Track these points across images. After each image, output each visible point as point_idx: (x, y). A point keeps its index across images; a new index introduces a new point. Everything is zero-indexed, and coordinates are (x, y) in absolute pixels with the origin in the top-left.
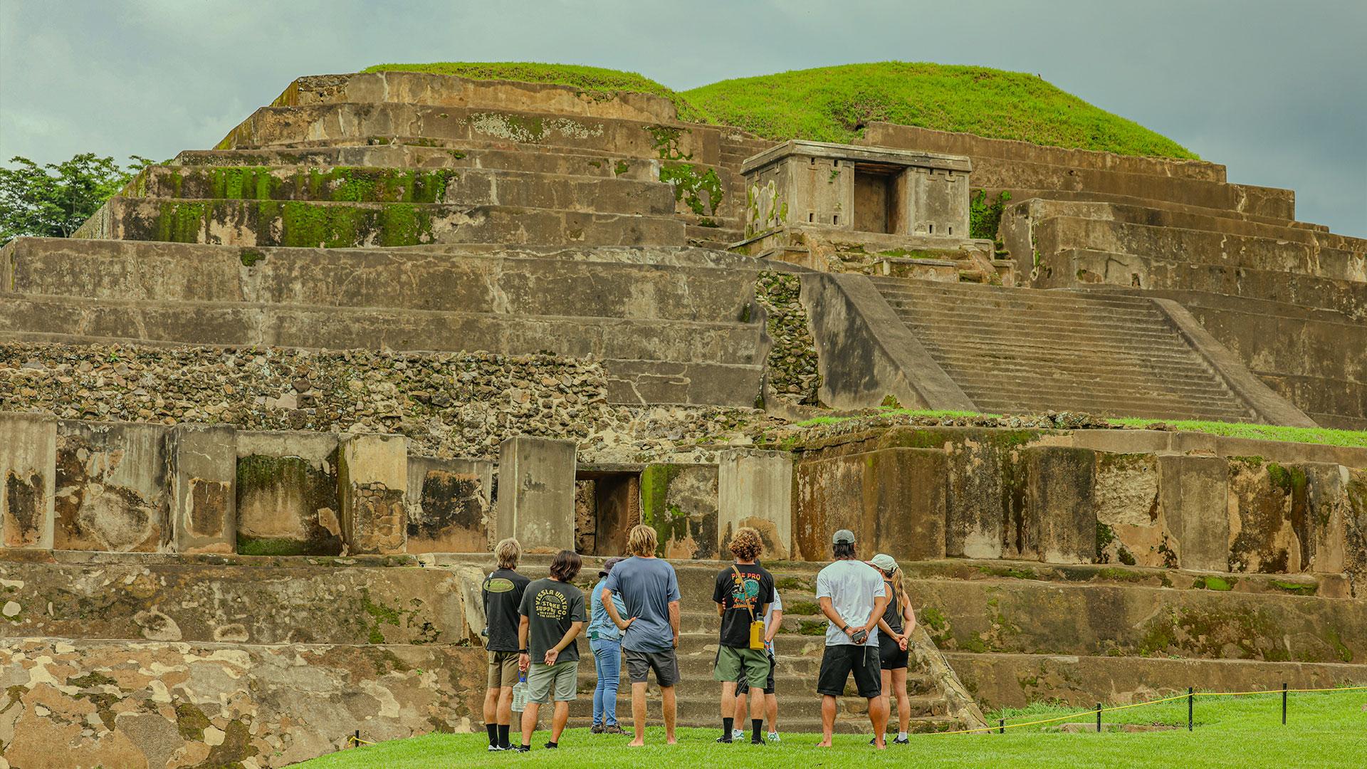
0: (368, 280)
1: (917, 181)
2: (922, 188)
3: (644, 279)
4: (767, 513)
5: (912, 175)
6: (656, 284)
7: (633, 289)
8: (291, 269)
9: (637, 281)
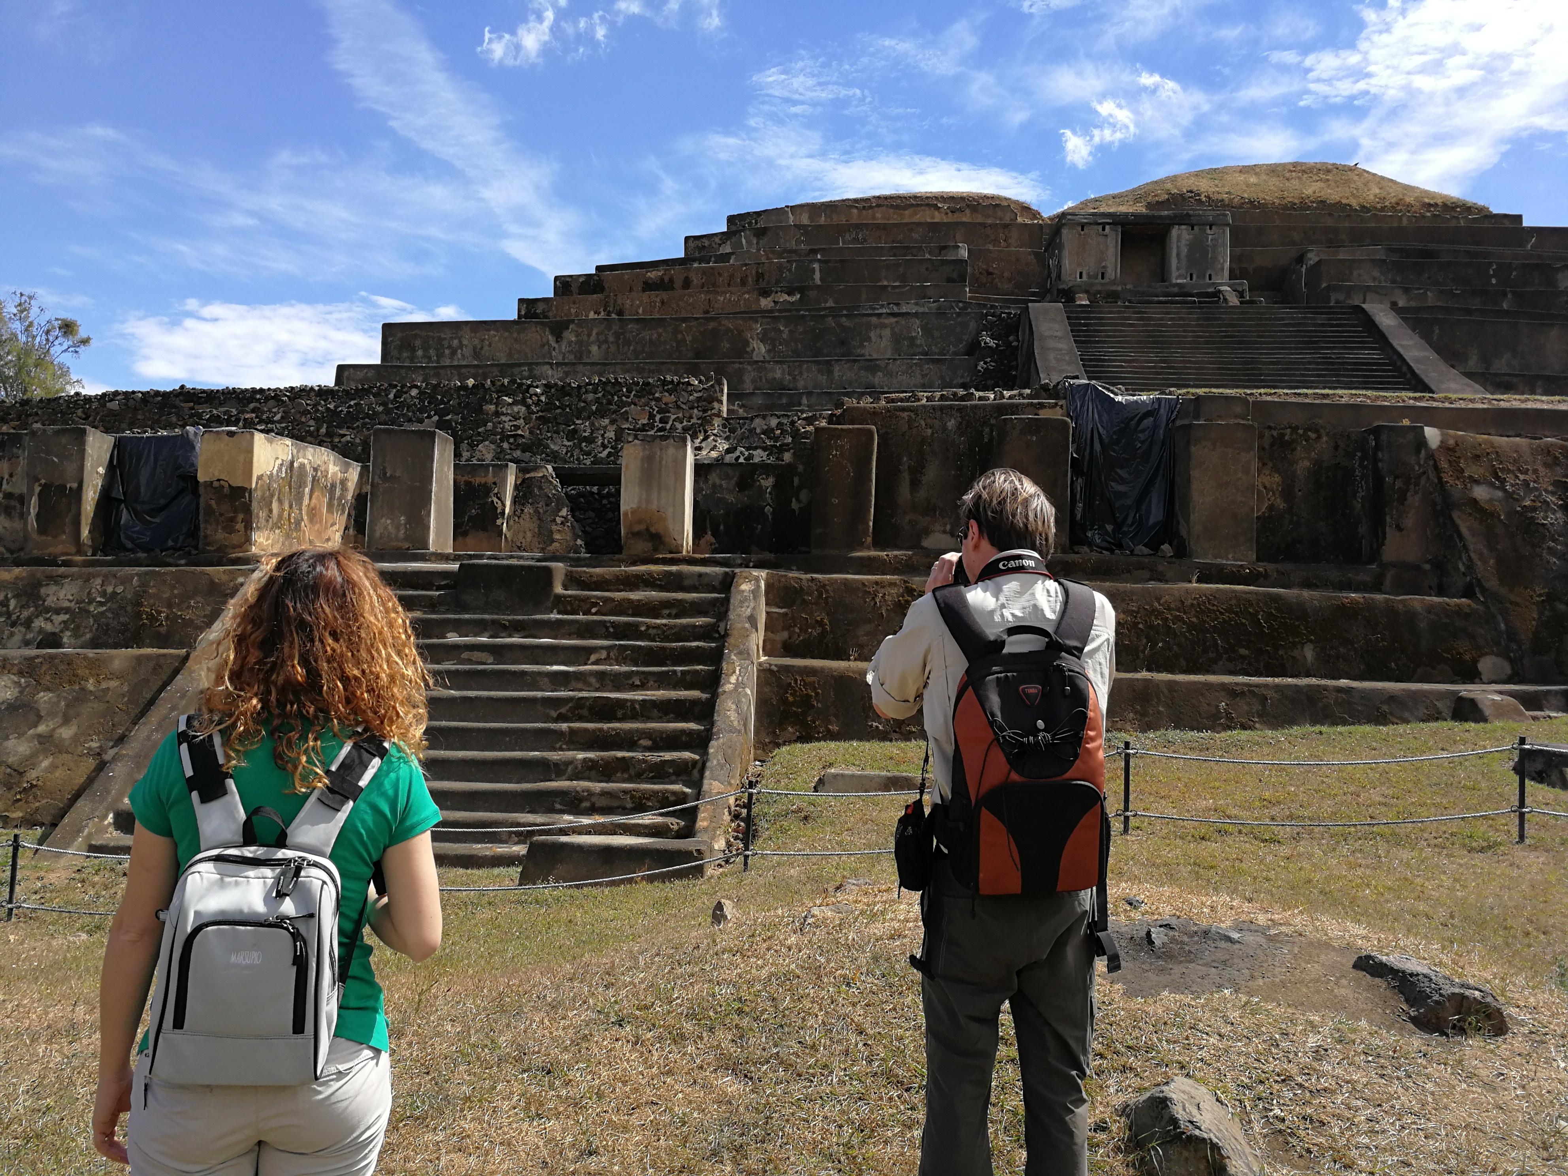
0: (651, 340)
1: (1179, 237)
2: (1183, 242)
3: (883, 326)
4: (655, 502)
5: (1175, 232)
6: (892, 329)
7: (872, 334)
8: (589, 335)
9: (876, 327)
